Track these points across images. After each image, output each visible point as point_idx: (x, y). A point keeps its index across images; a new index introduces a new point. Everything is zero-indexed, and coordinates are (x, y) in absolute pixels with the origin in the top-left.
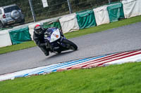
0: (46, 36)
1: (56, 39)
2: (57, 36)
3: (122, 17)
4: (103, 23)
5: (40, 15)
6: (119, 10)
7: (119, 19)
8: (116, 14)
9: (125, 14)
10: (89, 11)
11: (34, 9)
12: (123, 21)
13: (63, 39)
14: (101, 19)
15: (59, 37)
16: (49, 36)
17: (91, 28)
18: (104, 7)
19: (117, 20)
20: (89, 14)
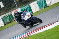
0: (22, 17)
1: (28, 18)
2: (29, 16)
3: (46, 6)
4: (36, 11)
6: (44, 2)
7: (45, 7)
8: (42, 5)
9: (47, 4)
10: (27, 6)
12: (47, 8)
13: (33, 17)
15: (30, 16)
16: (24, 17)
18: (35, 2)
19: (44, 8)
20: (28, 7)
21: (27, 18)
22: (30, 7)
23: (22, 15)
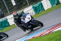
4: (48, 8)
5: (12, 10)
7: (57, 4)
10: (39, 3)
11: (8, 8)
12: (59, 5)
14: (46, 6)
17: (42, 13)
20: (40, 5)
21: (27, 20)
22: (42, 4)
23: (22, 17)
